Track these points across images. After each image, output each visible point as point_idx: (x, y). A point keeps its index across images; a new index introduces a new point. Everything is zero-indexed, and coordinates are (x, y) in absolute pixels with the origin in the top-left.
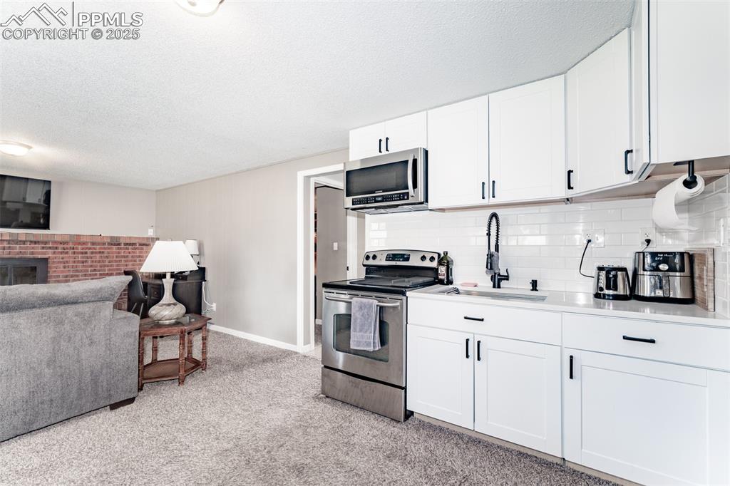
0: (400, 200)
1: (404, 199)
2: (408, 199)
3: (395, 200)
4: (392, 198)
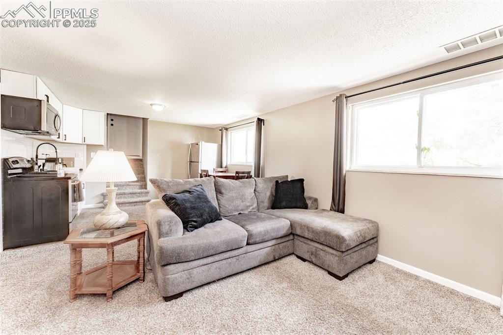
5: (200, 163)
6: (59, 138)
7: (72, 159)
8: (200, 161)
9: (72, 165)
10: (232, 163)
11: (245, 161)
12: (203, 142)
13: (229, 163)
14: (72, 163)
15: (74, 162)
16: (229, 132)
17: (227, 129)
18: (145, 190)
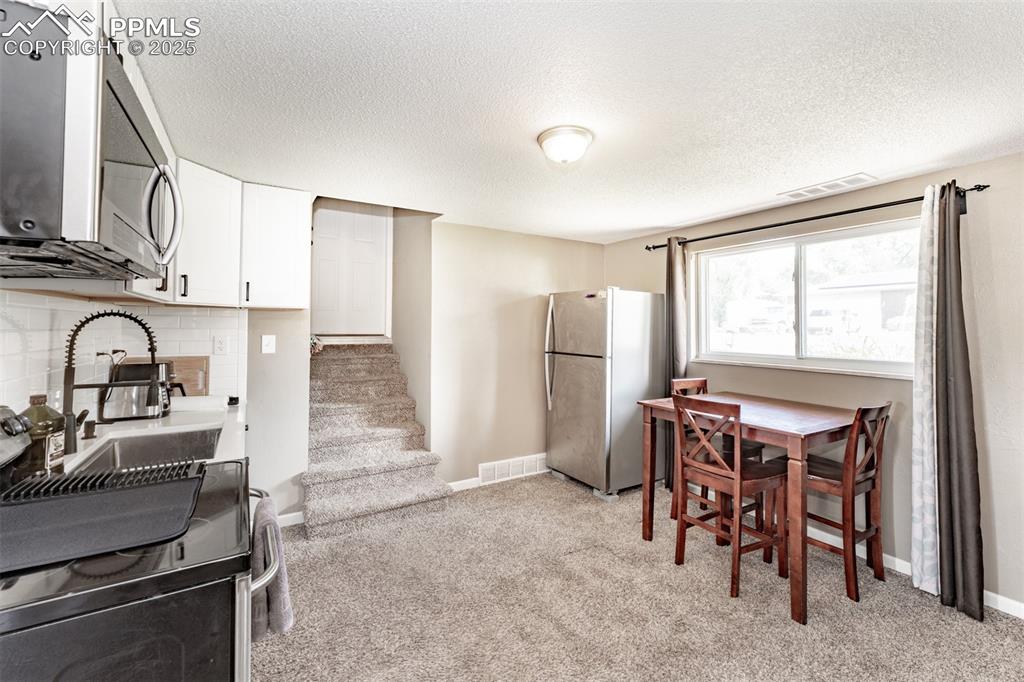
5: (608, 361)
6: (163, 288)
7: (200, 364)
8: (609, 354)
9: (200, 387)
10: (703, 358)
11: (792, 352)
12: (616, 289)
13: (693, 358)
14: (201, 374)
15: (206, 374)
16: (691, 254)
17: (684, 243)
18: (424, 453)
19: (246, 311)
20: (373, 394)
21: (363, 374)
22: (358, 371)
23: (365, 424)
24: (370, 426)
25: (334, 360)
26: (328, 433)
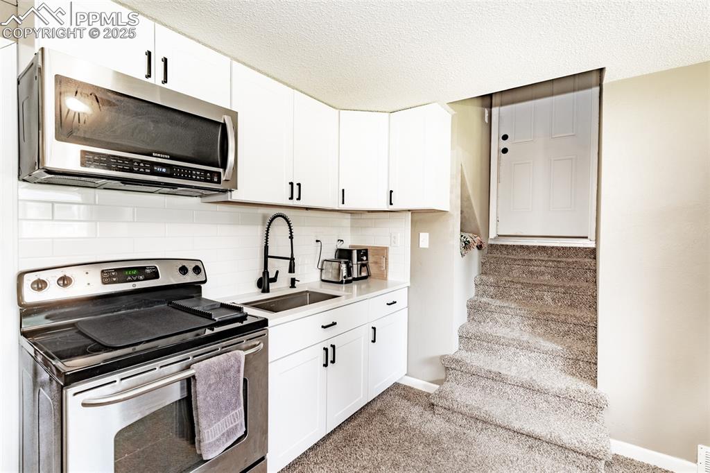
0: (206, 181)
1: (211, 181)
2: (219, 182)
3: (196, 180)
4: (191, 174)
7: (383, 252)
9: (383, 268)
15: (386, 260)
18: (585, 386)
19: (410, 213)
20: (550, 300)
21: (547, 277)
22: (543, 274)
23: (529, 329)
24: (533, 333)
25: (515, 260)
26: (488, 328)
